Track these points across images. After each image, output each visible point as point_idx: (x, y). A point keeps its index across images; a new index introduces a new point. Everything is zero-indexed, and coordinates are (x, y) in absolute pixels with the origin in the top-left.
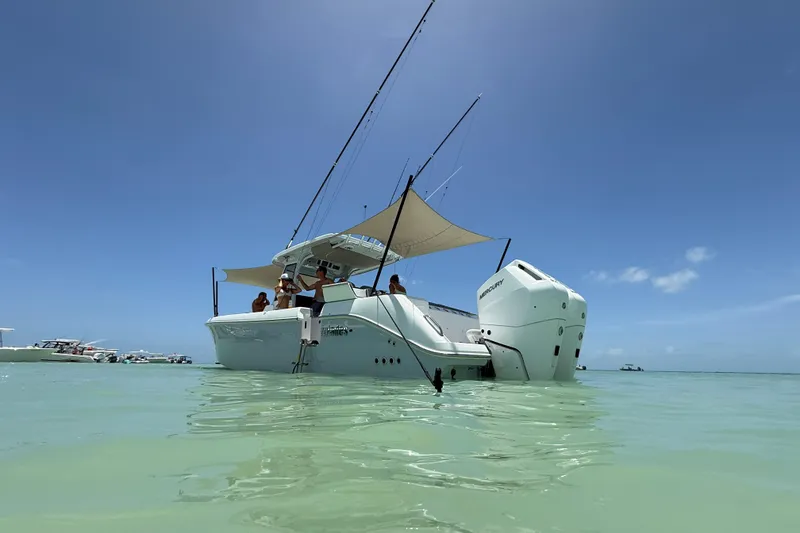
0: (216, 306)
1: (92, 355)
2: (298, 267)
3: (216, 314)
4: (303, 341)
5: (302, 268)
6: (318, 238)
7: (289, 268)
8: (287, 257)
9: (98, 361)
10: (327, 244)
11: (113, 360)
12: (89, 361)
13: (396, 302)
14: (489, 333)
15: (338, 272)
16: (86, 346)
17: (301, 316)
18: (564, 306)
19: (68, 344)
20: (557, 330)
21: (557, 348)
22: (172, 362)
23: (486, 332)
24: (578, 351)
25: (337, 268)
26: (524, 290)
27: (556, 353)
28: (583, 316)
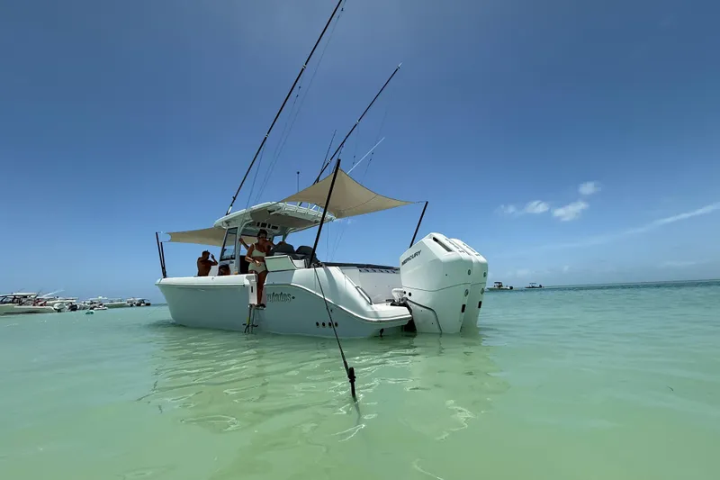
0: (163, 268)
1: (53, 306)
2: (239, 231)
3: (165, 276)
4: (251, 305)
5: (244, 230)
6: (255, 207)
7: (231, 231)
8: (227, 222)
9: (59, 311)
10: (266, 211)
11: (73, 308)
12: (51, 311)
13: (329, 274)
14: (410, 294)
15: (276, 231)
16: (44, 297)
17: (247, 282)
18: (469, 273)
19: (25, 297)
20: (463, 293)
21: (464, 306)
22: (132, 306)
23: (407, 294)
24: (480, 303)
25: (276, 228)
26: (437, 261)
27: (463, 311)
28: (485, 275)
